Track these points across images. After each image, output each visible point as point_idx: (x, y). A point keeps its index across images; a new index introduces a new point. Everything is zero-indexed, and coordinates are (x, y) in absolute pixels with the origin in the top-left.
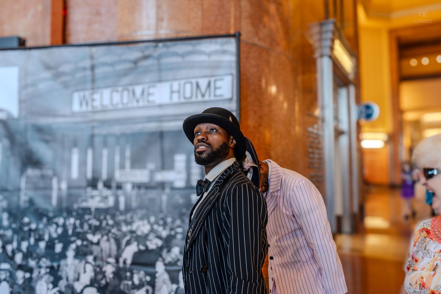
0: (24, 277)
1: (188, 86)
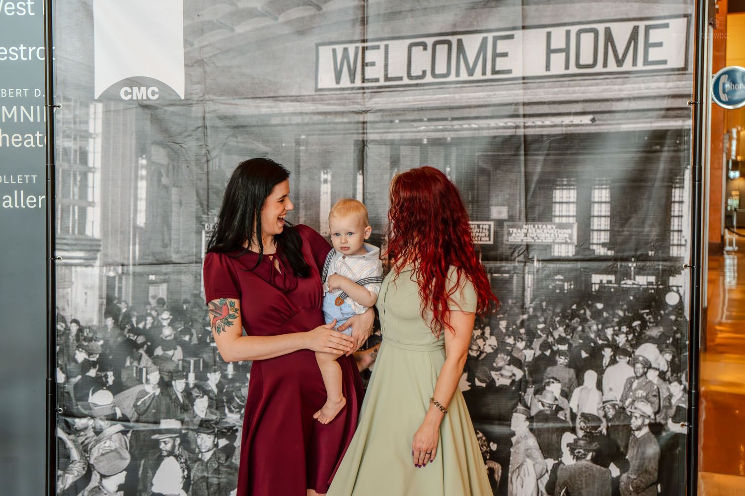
0: (216, 445)
1: (587, 40)
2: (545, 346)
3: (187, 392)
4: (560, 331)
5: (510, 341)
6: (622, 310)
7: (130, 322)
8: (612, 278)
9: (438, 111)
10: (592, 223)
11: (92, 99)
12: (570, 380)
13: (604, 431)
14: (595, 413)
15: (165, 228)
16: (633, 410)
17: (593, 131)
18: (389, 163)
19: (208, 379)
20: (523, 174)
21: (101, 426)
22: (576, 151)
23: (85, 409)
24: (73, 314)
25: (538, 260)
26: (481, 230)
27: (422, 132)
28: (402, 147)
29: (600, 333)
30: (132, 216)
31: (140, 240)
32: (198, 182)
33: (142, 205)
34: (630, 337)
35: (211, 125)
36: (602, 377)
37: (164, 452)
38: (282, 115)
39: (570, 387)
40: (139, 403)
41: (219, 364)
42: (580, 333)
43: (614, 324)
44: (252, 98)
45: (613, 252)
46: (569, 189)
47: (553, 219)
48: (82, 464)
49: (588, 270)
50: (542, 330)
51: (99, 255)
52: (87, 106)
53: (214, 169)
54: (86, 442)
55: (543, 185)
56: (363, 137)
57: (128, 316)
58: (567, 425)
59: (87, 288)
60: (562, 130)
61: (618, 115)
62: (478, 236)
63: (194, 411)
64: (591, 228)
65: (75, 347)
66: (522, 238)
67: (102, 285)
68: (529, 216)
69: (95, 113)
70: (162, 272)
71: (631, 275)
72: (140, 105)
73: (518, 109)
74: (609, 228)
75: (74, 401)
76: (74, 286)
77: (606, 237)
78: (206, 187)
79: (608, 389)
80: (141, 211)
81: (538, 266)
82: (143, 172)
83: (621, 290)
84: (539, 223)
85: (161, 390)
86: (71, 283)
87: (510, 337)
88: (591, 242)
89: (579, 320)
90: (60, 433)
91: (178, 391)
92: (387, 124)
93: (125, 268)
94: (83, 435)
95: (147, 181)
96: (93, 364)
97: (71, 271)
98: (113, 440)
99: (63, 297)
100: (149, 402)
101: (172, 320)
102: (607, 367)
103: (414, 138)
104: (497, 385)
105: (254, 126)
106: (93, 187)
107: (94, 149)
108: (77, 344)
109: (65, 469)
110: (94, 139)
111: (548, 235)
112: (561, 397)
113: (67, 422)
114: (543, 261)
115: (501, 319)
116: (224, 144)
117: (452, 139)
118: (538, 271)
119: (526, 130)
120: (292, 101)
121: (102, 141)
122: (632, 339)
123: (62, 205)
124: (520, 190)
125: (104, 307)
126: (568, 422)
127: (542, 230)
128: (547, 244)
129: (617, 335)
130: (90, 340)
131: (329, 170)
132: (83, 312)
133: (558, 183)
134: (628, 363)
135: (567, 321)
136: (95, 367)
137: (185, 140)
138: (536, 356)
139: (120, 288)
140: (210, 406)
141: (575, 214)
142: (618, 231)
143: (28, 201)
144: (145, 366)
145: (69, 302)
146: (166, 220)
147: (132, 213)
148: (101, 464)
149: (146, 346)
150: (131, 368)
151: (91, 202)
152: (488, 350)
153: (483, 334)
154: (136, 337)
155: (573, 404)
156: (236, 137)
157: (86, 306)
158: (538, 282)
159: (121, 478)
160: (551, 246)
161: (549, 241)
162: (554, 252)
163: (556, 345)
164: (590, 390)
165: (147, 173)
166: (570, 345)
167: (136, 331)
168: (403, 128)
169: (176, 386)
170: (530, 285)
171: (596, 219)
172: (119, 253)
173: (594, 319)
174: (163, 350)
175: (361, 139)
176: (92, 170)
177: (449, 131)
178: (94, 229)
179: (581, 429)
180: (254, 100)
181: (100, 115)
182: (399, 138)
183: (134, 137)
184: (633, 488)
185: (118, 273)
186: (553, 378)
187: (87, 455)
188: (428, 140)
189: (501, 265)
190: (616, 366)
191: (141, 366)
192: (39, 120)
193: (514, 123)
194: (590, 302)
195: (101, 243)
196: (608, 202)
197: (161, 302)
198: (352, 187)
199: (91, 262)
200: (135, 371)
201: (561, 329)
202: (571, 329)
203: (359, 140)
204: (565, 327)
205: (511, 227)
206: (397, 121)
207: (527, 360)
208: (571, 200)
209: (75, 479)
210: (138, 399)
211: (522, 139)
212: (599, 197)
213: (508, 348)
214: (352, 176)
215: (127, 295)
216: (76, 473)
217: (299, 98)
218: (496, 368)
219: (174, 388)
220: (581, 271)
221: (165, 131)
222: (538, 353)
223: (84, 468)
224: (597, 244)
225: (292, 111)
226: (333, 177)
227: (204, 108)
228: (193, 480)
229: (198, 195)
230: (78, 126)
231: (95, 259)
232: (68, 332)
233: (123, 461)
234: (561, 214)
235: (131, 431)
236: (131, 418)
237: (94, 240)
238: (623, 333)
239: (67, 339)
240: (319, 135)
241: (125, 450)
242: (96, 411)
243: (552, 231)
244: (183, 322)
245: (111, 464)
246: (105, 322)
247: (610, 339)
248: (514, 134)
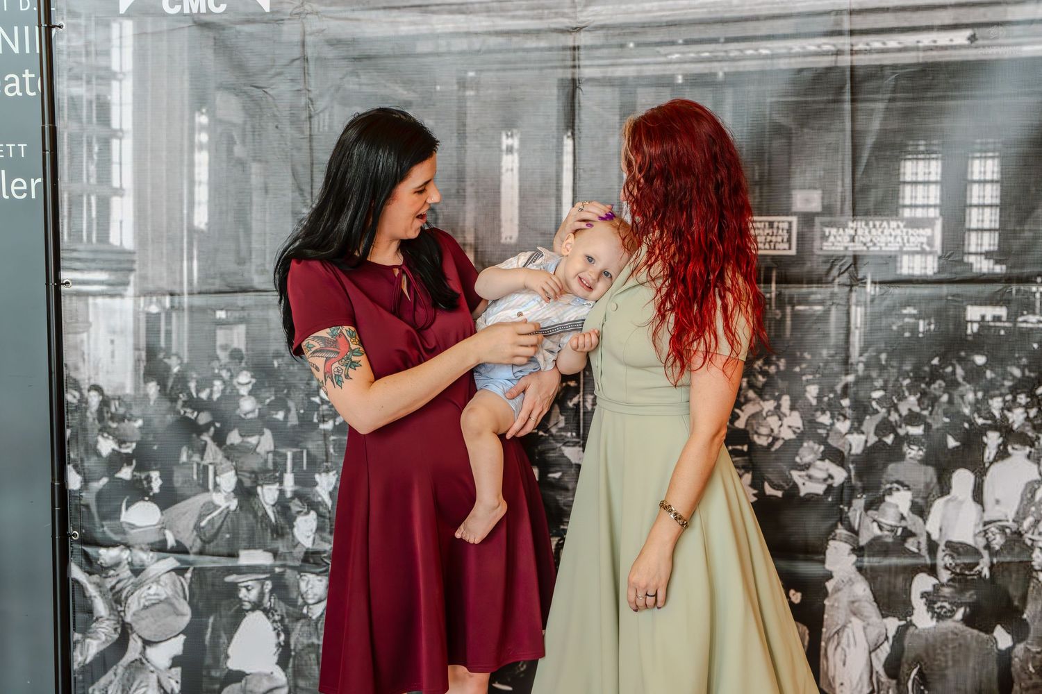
2: (885, 427)
3: (283, 506)
4: (911, 402)
5: (825, 419)
6: (1019, 366)
7: (186, 388)
8: (1002, 311)
9: (701, 27)
10: (967, 218)
11: (116, 14)
12: (927, 485)
13: (986, 572)
14: (970, 541)
15: (241, 232)
16: (1035, 537)
17: (971, 58)
18: (617, 118)
19: (316, 484)
20: (848, 133)
21: (142, 561)
22: (941, 94)
23: (116, 533)
24: (92, 376)
25: (874, 282)
26: (775, 231)
27: (675, 63)
28: (640, 90)
29: (978, 407)
30: (185, 212)
31: (200, 252)
32: (295, 153)
33: (202, 193)
34: (1033, 412)
35: (315, 55)
36: (983, 481)
37: (246, 603)
38: (437, 36)
39: (928, 497)
40: (203, 524)
41: (333, 459)
42: (946, 406)
43: (1004, 390)
44: (385, 8)
45: (1004, 267)
46: (929, 159)
47: (900, 211)
48: (113, 622)
49: (960, 299)
50: (879, 401)
51: (132, 278)
52: (108, 25)
53: (321, 130)
54: (119, 587)
55: (882, 153)
56: (573, 73)
57: (182, 379)
58: (921, 561)
59: (114, 332)
60: (918, 57)
61: (1017, 30)
62: (771, 241)
63: (293, 536)
64: (967, 226)
65: (96, 431)
66: (846, 245)
67: (139, 328)
68: (859, 207)
69: (121, 37)
70: (238, 306)
71: (1034, 306)
72: (195, 22)
73: (842, 21)
74: (997, 226)
75: (97, 519)
76: (92, 330)
77: (992, 242)
78: (307, 162)
79: (994, 502)
80: (199, 204)
81: (873, 293)
82: (203, 137)
83: (1017, 333)
84: (877, 218)
85: (239, 501)
86: (88, 324)
87: (823, 412)
88: (966, 249)
89: (943, 384)
90: (76, 572)
91: (267, 504)
92: (615, 50)
93: (176, 299)
94: (113, 576)
95: (209, 152)
96: (127, 459)
97: (87, 305)
98: (161, 583)
99: (76, 347)
100: (220, 521)
101: (254, 385)
102: (991, 463)
103: (661, 73)
104: (802, 494)
105: (388, 57)
106: (121, 164)
107: (121, 98)
108: (99, 426)
109: (85, 631)
110: (120, 81)
111: (892, 239)
112: (911, 514)
113: (86, 555)
114: (881, 283)
115: (809, 382)
116: (338, 88)
117: (726, 74)
118: (872, 301)
119: (856, 57)
120: (451, 12)
121: (134, 86)
122: (1035, 417)
123: (69, 194)
124: (843, 161)
125: (143, 365)
126: (923, 557)
127: (880, 230)
128: (889, 254)
129: (1010, 410)
130: (122, 419)
131: (515, 131)
132: (108, 372)
133: (910, 148)
134: (1029, 457)
135: (923, 386)
136: (130, 464)
137: (271, 81)
138: (869, 445)
139: (168, 333)
140: (320, 529)
141: (938, 202)
142: (1014, 231)
143: (13, 188)
144: (211, 461)
145: (86, 357)
146: (242, 219)
147: (185, 206)
148: (143, 623)
149: (212, 429)
150: (188, 465)
151: (117, 189)
152: (787, 434)
153: (778, 407)
154: (196, 414)
155: (933, 525)
156: (358, 76)
157: (113, 362)
158: (873, 321)
159: (176, 646)
160: (896, 257)
161: (893, 249)
162: (901, 268)
163: (903, 425)
164: (961, 503)
165: (210, 138)
166: (928, 427)
167: (196, 405)
168: (641, 56)
169: (263, 497)
170: (859, 325)
171: (974, 211)
172: (165, 274)
173: (969, 383)
174: (241, 435)
175: (569, 76)
176: (116, 134)
177: (720, 61)
178: (123, 234)
179: (946, 568)
180: (387, 12)
181: (129, 42)
182: (635, 74)
183: (186, 77)
184: (1034, 668)
185: (164, 308)
186: (898, 482)
187: (120, 609)
188: (685, 76)
189: (810, 290)
190: (1007, 462)
191: (205, 462)
192: (28, 51)
193: (834, 45)
194: (963, 354)
195: (136, 257)
196: (997, 182)
197: (236, 355)
198: (555, 160)
199: (120, 288)
200: (195, 470)
201: (913, 399)
202: (929, 399)
203: (567, 79)
204: (919, 395)
205: (827, 226)
206: (631, 45)
207: (853, 452)
208: (933, 178)
209: (102, 647)
210: (201, 517)
211: (848, 73)
212: (980, 172)
213: (820, 431)
214: (554, 141)
215: (180, 344)
216: (103, 638)
217: (464, 7)
218: (799, 465)
219: (261, 498)
220: (948, 300)
221: (239, 67)
222: (873, 439)
223: (115, 629)
224: (976, 254)
225: (451, 30)
226: (522, 142)
227: (303, 27)
228: (294, 650)
229: (295, 175)
230: (92, 60)
231: (126, 284)
232: (84, 405)
233: (179, 618)
234: (913, 202)
235: (191, 569)
236: (191, 548)
237: (123, 252)
238: (1020, 405)
239: (84, 418)
240: (498, 70)
241: (182, 600)
242: (133, 537)
243: (898, 232)
244: (273, 390)
245: (159, 623)
246: (145, 389)
247: (998, 416)
248: (833, 64)
